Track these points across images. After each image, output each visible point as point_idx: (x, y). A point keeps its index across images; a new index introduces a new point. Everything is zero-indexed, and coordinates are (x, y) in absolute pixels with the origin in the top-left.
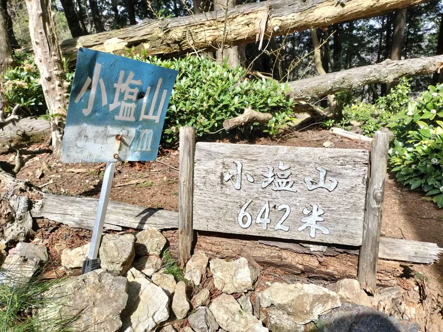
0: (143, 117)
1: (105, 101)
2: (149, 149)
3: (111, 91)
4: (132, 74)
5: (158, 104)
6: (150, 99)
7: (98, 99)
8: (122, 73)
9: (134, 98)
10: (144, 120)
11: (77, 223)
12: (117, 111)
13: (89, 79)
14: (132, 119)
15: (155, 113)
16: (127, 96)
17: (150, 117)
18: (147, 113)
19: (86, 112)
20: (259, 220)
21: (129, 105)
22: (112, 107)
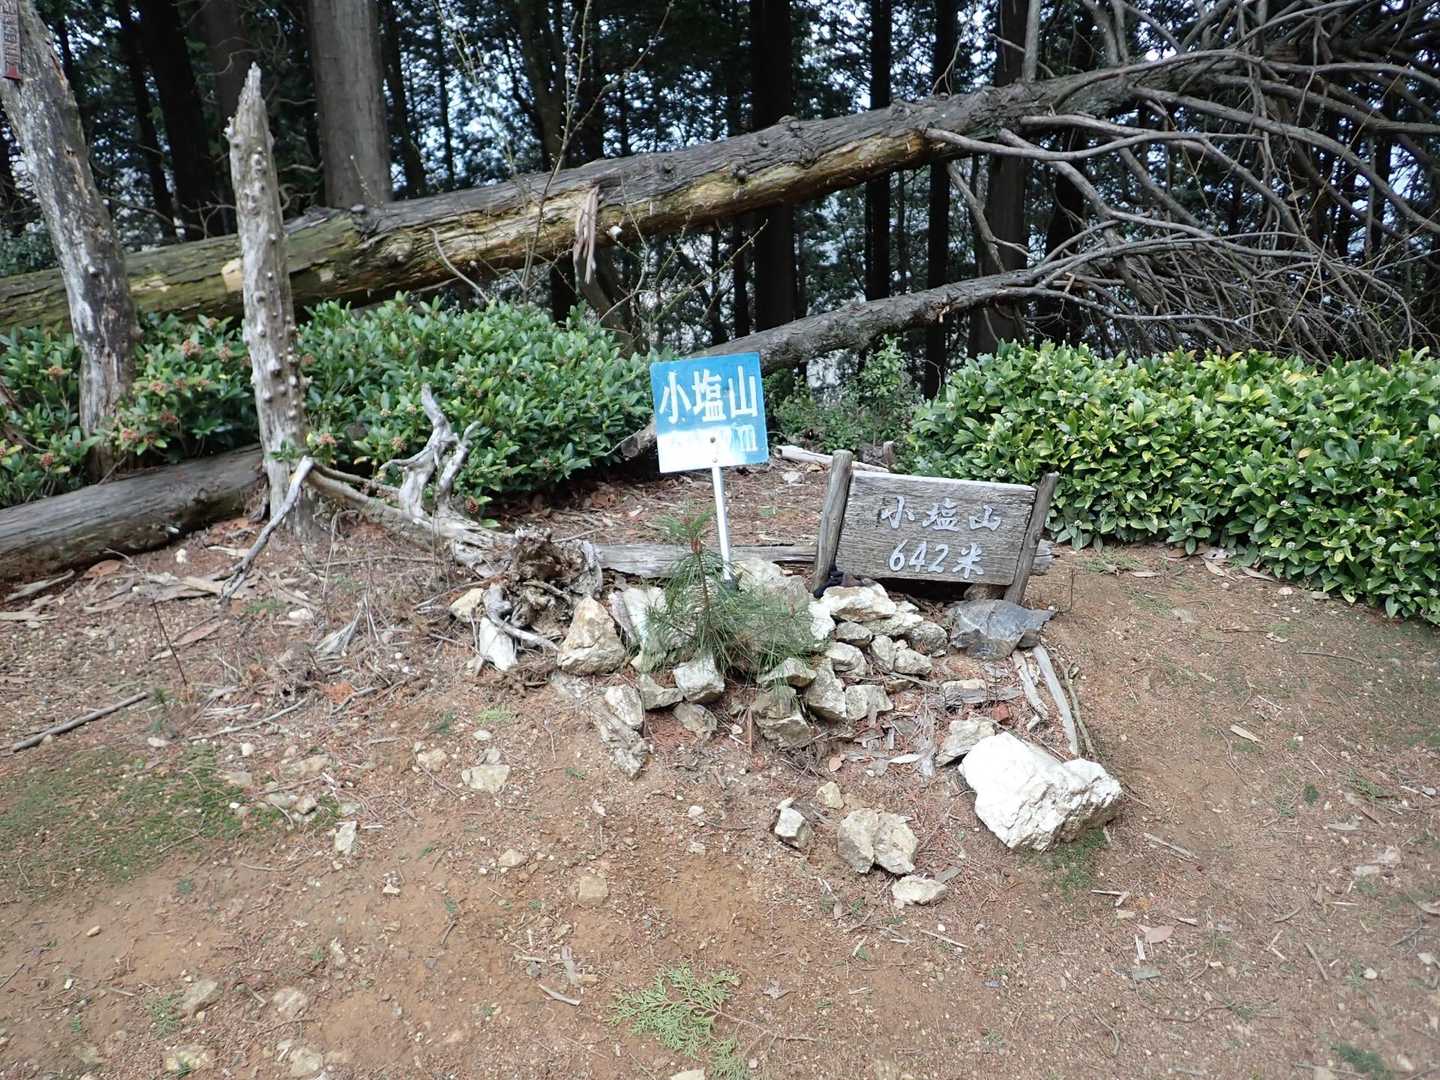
0: (734, 413)
1: (688, 405)
2: (755, 449)
3: (691, 395)
4: (707, 373)
5: (748, 395)
6: (737, 391)
7: (681, 406)
8: (696, 374)
9: (718, 395)
10: (738, 416)
11: (653, 571)
12: (703, 412)
13: (666, 389)
14: (723, 417)
15: (749, 405)
16: (709, 396)
17: (744, 411)
18: (738, 407)
19: (673, 419)
20: (912, 562)
21: (715, 403)
22: (697, 410)
